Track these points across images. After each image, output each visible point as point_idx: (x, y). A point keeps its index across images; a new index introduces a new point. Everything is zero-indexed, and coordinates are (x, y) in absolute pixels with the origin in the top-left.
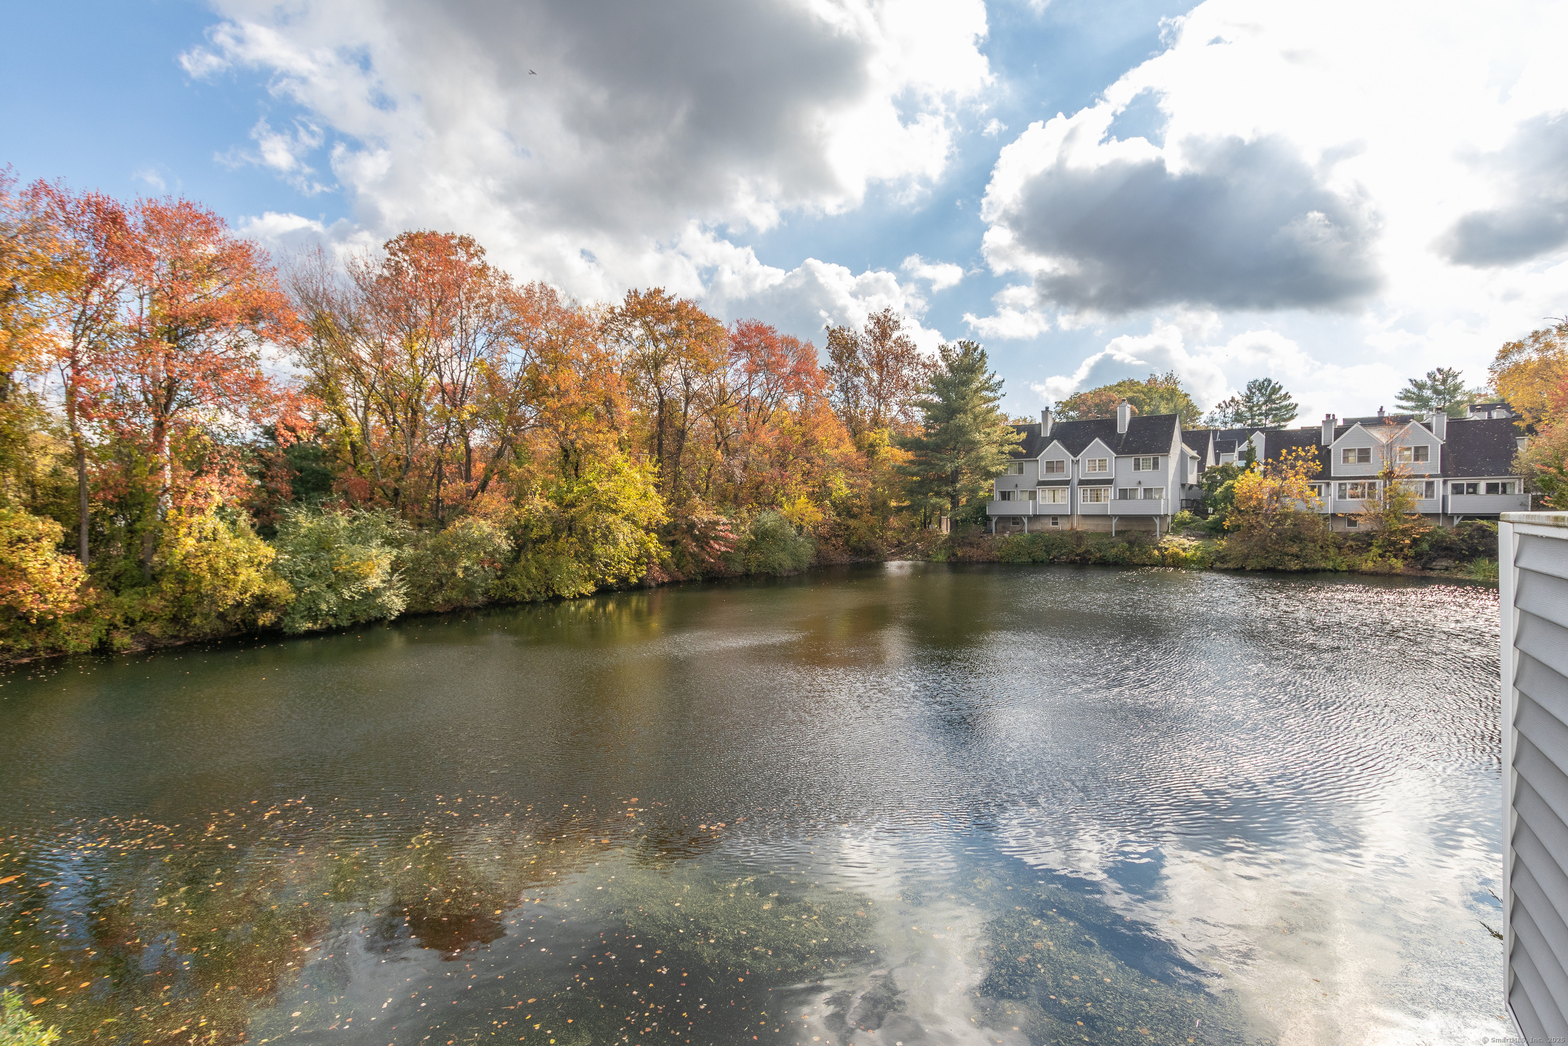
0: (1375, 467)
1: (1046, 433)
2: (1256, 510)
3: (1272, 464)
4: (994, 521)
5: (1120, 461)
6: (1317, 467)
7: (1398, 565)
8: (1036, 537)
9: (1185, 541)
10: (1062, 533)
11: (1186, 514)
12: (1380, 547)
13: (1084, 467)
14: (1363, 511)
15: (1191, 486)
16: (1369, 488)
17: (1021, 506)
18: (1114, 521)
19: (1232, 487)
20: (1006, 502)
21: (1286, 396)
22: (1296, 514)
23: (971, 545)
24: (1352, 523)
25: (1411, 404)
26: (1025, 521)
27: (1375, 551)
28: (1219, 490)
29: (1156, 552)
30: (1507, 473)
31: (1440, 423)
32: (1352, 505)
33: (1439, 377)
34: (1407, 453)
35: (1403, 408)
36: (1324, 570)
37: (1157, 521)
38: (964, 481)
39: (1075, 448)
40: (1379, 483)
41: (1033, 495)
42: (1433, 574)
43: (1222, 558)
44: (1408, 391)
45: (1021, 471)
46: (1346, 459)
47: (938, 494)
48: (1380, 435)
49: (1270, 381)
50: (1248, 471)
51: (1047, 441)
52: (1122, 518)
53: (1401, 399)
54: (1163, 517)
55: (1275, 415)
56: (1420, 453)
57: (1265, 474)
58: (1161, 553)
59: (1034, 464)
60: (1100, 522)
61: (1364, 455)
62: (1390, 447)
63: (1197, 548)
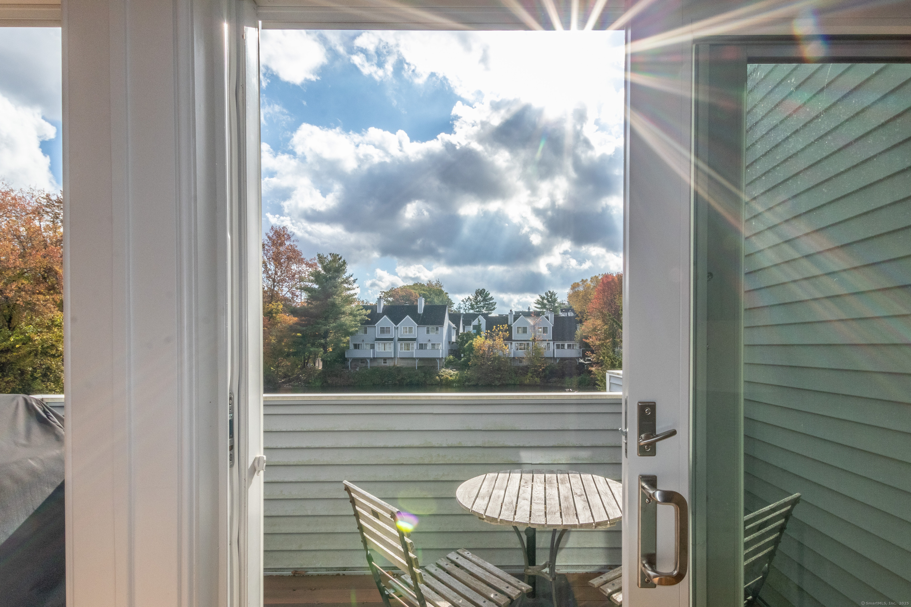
0: (529, 336)
1: (380, 310)
2: (482, 356)
3: (490, 333)
4: (350, 361)
5: (419, 328)
6: (507, 334)
7: (538, 380)
8: (375, 370)
9: (451, 371)
10: (389, 368)
11: (451, 357)
12: (531, 373)
13: (401, 331)
14: (525, 356)
15: (453, 342)
16: (527, 345)
17: (365, 353)
18: (417, 361)
19: (471, 344)
20: (357, 350)
21: (491, 299)
22: (499, 357)
23: (336, 376)
24: (521, 362)
25: (539, 306)
26: (369, 361)
27: (530, 374)
28: (467, 345)
29: (437, 377)
30: (573, 340)
31: (551, 316)
32: (521, 353)
33: (549, 295)
34: (540, 330)
35: (537, 308)
36: (510, 384)
37: (438, 361)
38: (331, 336)
39: (396, 321)
40: (531, 343)
41: (373, 347)
42: (550, 384)
43: (468, 380)
44: (538, 300)
45: (366, 332)
46: (518, 332)
47: (313, 345)
48: (531, 321)
49: (484, 290)
50: (478, 336)
51: (380, 316)
52: (421, 359)
53: (536, 303)
54: (440, 359)
55: (487, 308)
56: (545, 330)
57: (486, 338)
58: (440, 379)
59: (373, 329)
60: (409, 362)
61: (525, 330)
62: (534, 326)
63: (457, 375)
